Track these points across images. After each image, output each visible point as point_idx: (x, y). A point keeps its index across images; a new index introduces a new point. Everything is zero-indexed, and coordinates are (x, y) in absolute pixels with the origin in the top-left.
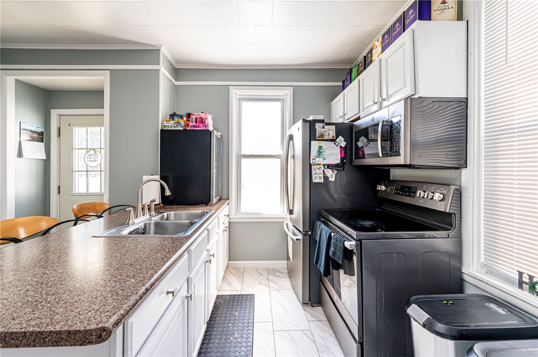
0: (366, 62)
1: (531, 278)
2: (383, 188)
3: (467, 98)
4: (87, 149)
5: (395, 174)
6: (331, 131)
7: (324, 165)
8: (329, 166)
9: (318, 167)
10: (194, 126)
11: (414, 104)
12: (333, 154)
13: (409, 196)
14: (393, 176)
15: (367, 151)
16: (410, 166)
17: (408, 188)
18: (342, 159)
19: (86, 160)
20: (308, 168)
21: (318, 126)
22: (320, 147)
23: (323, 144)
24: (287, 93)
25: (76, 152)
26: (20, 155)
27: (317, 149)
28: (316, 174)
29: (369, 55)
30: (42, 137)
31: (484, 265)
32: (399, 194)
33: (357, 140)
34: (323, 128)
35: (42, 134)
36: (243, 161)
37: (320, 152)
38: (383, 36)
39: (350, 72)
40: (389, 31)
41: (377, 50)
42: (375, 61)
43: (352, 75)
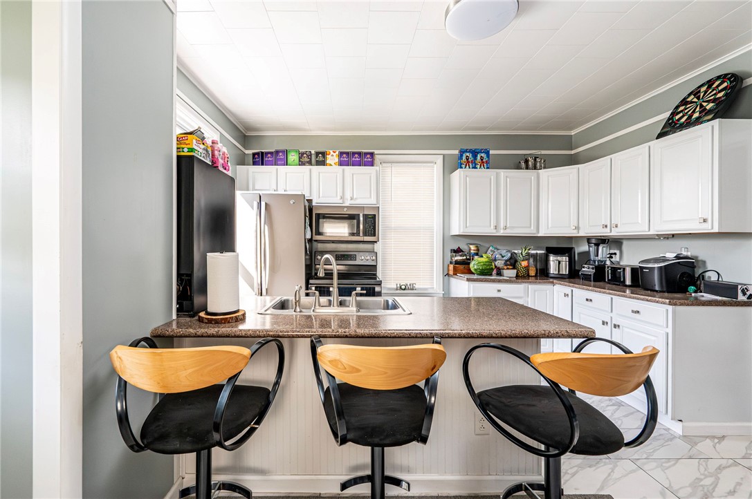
13: (351, 260)
29: (320, 155)
32: (341, 260)
38: (341, 154)
39: (286, 152)
40: (347, 153)
41: (332, 159)
42: (331, 165)
43: (289, 157)
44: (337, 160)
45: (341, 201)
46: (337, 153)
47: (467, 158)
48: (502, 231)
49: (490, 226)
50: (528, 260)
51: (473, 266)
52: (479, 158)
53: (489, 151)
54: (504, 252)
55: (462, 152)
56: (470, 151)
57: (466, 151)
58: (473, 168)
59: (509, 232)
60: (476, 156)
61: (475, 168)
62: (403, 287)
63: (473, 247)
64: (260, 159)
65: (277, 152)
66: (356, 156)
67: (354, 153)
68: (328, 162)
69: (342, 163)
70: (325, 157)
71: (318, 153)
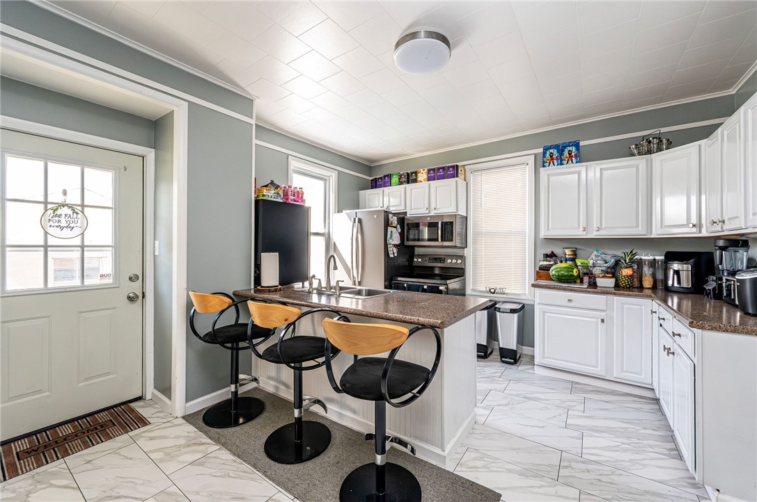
0: (410, 178)
2: (420, 260)
3: (467, 216)
4: (47, 203)
6: (395, 221)
7: (393, 245)
9: (390, 246)
12: (396, 237)
13: (436, 262)
14: (418, 252)
17: (439, 259)
18: (400, 241)
19: (46, 225)
20: (386, 246)
22: (392, 232)
23: (392, 229)
24: (333, 177)
27: (390, 233)
28: (389, 251)
29: (414, 174)
31: (472, 289)
32: (433, 262)
34: (392, 217)
37: (391, 236)
38: (429, 170)
39: (390, 176)
40: (434, 170)
41: (422, 176)
42: (421, 181)
43: (392, 180)
44: (426, 176)
45: (427, 212)
46: (426, 170)
47: (551, 156)
48: (595, 233)
49: (579, 227)
50: (631, 267)
51: (552, 272)
52: (566, 153)
53: (579, 143)
54: (608, 258)
55: (546, 150)
56: (557, 147)
57: (550, 148)
58: (558, 165)
59: (604, 234)
60: (563, 151)
61: (562, 164)
62: (493, 290)
63: (568, 252)
64: (375, 184)
65: (385, 176)
66: (441, 170)
67: (439, 169)
68: (419, 179)
69: (429, 179)
70: (416, 175)
71: (412, 173)
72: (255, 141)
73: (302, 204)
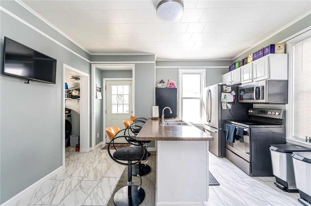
0: (244, 62)
1: (310, 138)
2: (252, 111)
3: (288, 80)
4: (117, 95)
5: (255, 106)
6: (229, 89)
7: (227, 102)
8: (229, 103)
9: (224, 103)
10: (170, 86)
11: (269, 82)
12: (230, 98)
13: (264, 114)
14: (255, 107)
15: (244, 97)
16: (268, 103)
17: (263, 111)
18: (234, 100)
19: (117, 100)
20: (220, 103)
21: (224, 87)
22: (225, 95)
23: (226, 94)
24: (203, 71)
25: (113, 96)
26: (97, 97)
27: (224, 96)
28: (223, 106)
29: (246, 59)
30: (101, 90)
31: (294, 137)
32: (260, 113)
33: (240, 93)
34: (226, 87)
35: (100, 89)
36: (184, 100)
37: (225, 97)
38: (253, 54)
40: (256, 53)
41: (250, 59)
43: (236, 65)
44: (252, 59)
46: (252, 55)
64: (230, 69)
65: (233, 65)
67: (259, 51)
68: (248, 62)
69: (254, 59)
70: (247, 60)
71: (245, 59)
72: (155, 67)
73: (174, 87)
